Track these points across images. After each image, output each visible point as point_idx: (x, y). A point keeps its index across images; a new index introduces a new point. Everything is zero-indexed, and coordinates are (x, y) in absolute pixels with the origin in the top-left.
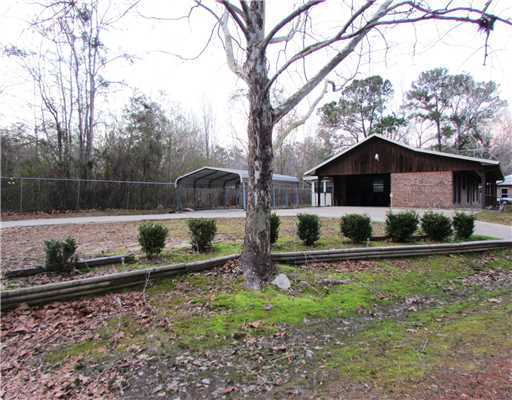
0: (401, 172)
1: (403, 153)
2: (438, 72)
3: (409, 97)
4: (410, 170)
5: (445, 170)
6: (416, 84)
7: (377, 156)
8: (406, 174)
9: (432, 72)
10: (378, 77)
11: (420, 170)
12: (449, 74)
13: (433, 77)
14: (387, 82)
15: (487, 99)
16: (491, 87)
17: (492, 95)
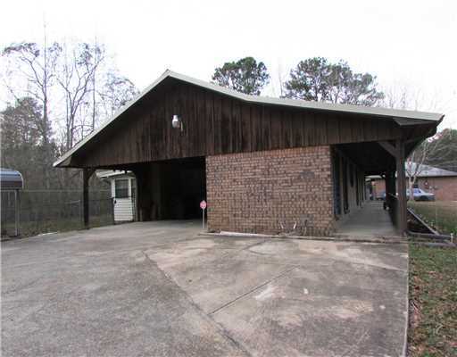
0: (225, 152)
1: (227, 111)
2: (317, 62)
3: (288, 88)
4: (243, 149)
5: (313, 143)
6: (295, 74)
7: (175, 119)
8: (233, 157)
9: (311, 61)
10: (251, 59)
11: (261, 145)
12: (327, 64)
13: (312, 66)
14: (261, 64)
15: (364, 92)
16: (368, 79)
17: (370, 87)
